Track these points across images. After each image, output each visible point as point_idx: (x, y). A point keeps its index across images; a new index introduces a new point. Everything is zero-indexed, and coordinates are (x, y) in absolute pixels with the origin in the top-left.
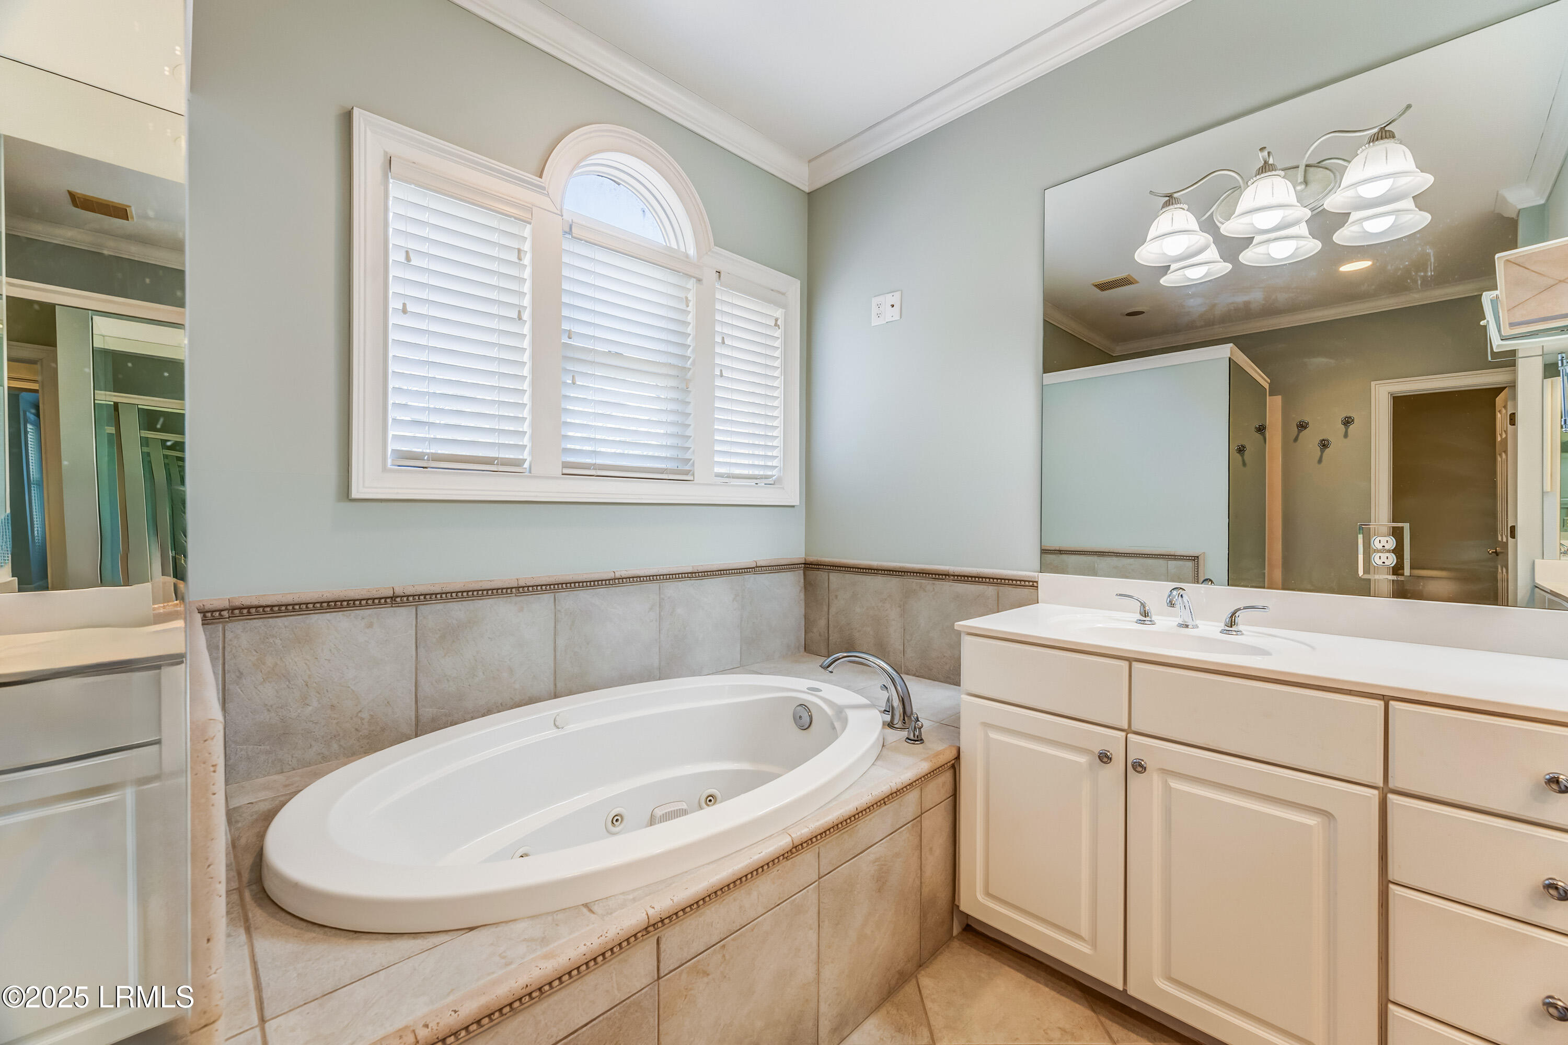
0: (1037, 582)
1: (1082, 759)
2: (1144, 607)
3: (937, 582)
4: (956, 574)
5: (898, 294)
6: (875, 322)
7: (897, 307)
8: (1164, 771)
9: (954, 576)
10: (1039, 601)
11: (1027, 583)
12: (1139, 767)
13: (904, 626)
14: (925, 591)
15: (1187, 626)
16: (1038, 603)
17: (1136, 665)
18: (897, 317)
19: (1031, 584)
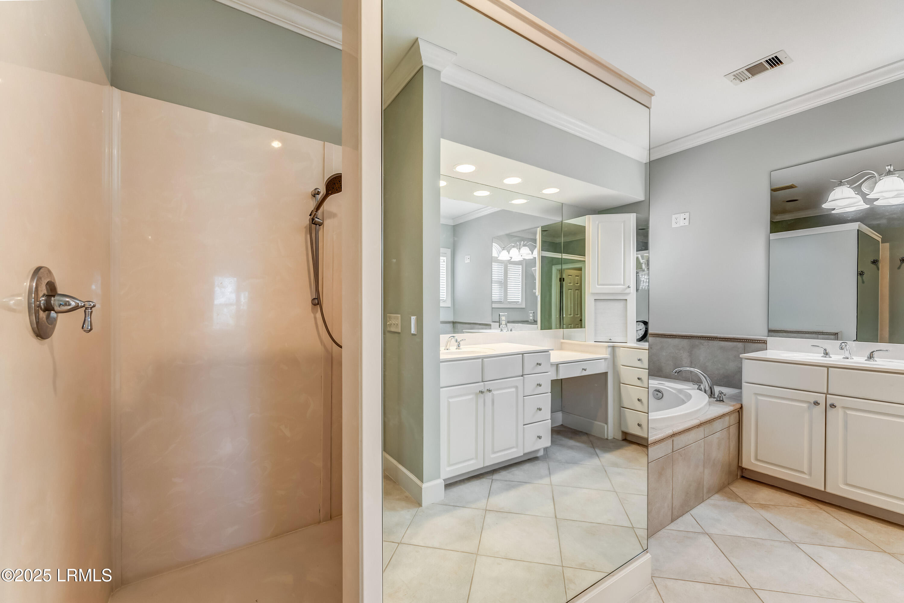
0: (766, 341)
1: (805, 405)
2: (826, 351)
3: (710, 341)
4: (721, 338)
5: (687, 214)
6: (674, 225)
7: (687, 220)
8: (844, 408)
9: (720, 338)
10: (768, 349)
11: (761, 341)
12: (833, 406)
13: (691, 361)
14: (703, 345)
15: (848, 358)
16: (767, 350)
17: (830, 369)
18: (687, 224)
19: (763, 342)
